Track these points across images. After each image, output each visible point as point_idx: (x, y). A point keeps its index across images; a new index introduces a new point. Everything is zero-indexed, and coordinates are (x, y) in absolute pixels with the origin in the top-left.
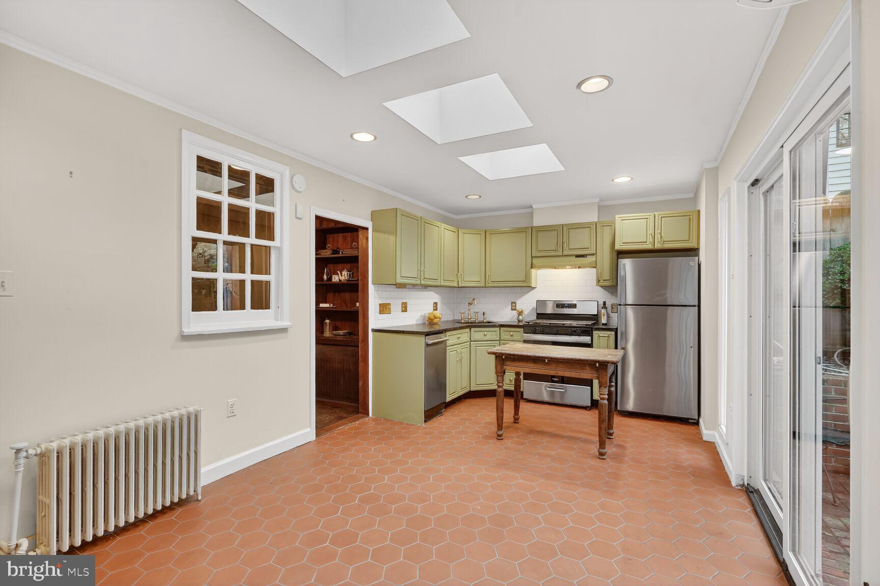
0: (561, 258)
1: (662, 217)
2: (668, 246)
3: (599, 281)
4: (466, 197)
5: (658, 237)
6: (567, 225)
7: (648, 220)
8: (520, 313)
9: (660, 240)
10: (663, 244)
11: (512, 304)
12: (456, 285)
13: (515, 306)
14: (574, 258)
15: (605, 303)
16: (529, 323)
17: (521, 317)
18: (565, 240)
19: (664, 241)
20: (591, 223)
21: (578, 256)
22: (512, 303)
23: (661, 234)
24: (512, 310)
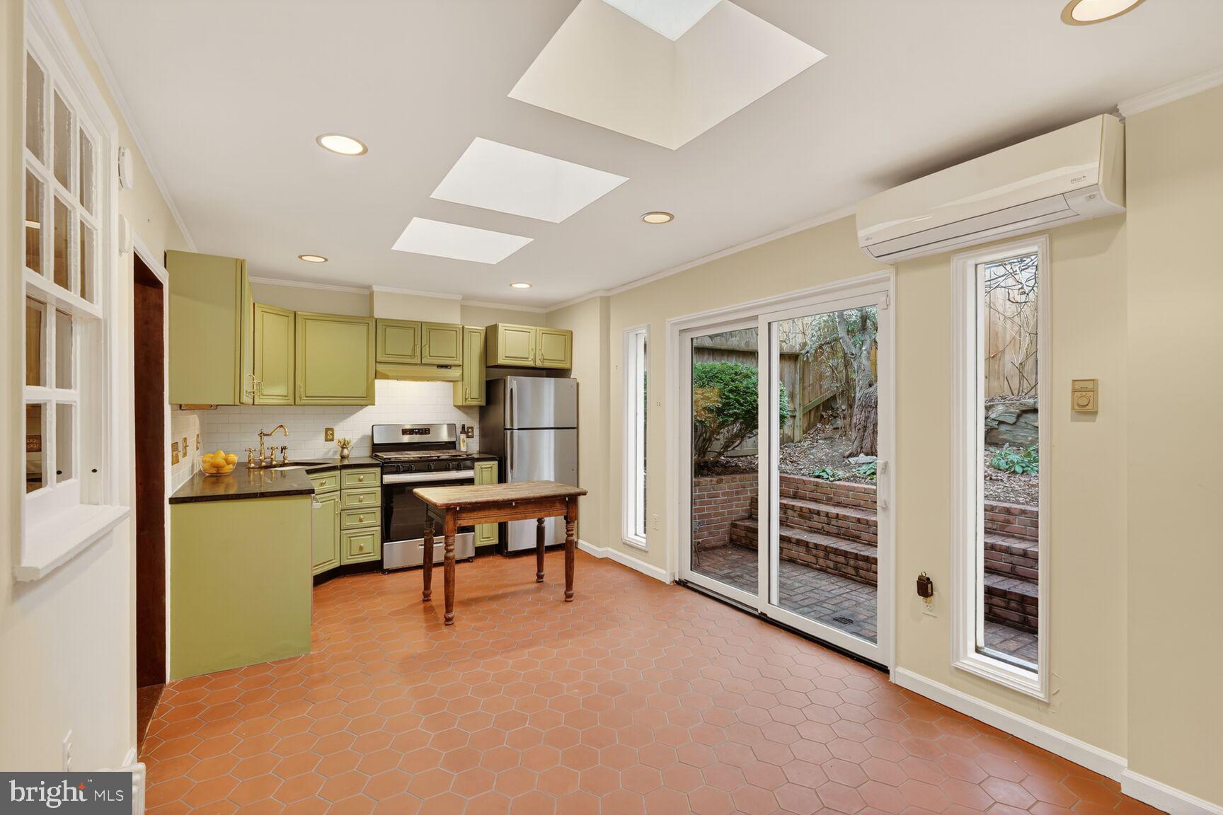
0: (417, 367)
2: (547, 365)
3: (466, 399)
4: (300, 257)
6: (427, 323)
7: (530, 334)
8: (344, 445)
9: (541, 358)
10: (543, 362)
11: (326, 433)
13: (333, 435)
14: (435, 369)
17: (346, 452)
18: (424, 343)
20: (457, 326)
21: (440, 366)
22: (327, 430)
23: (541, 351)
24: (326, 440)
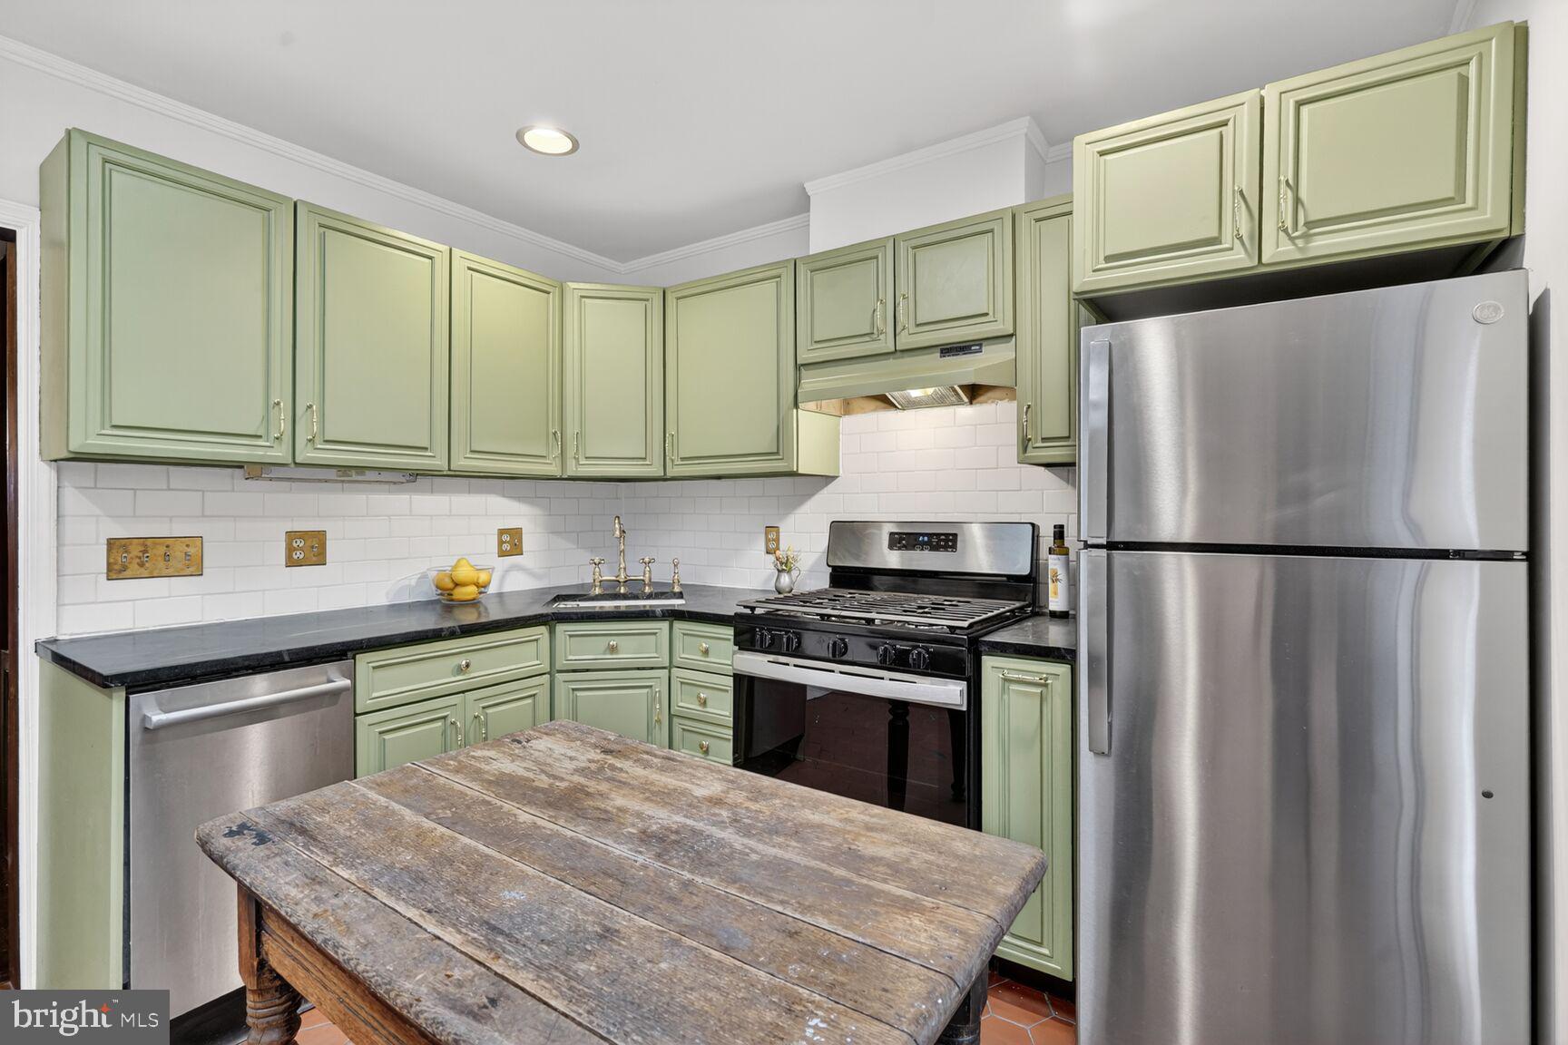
0: (891, 362)
1: (1299, 104)
3: (1025, 443)
5: (1277, 207)
6: (907, 236)
7: (1228, 131)
9: (1289, 224)
10: (1306, 237)
11: (766, 534)
12: (554, 470)
14: (933, 360)
15: (1059, 533)
16: (753, 609)
18: (902, 289)
19: (1309, 225)
20: (996, 216)
21: (949, 350)
22: (769, 529)
23: (1295, 187)
